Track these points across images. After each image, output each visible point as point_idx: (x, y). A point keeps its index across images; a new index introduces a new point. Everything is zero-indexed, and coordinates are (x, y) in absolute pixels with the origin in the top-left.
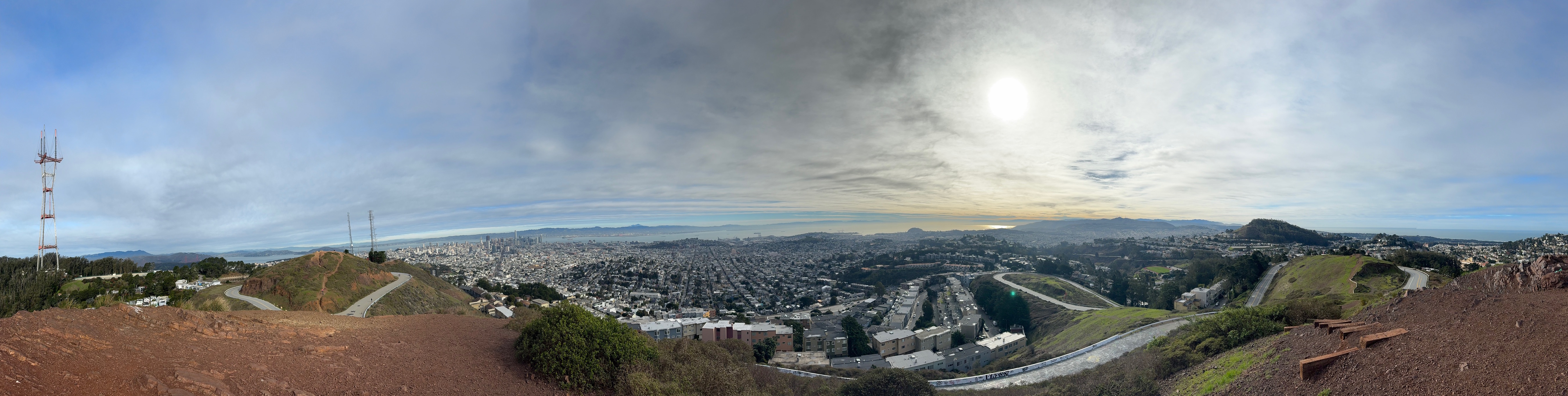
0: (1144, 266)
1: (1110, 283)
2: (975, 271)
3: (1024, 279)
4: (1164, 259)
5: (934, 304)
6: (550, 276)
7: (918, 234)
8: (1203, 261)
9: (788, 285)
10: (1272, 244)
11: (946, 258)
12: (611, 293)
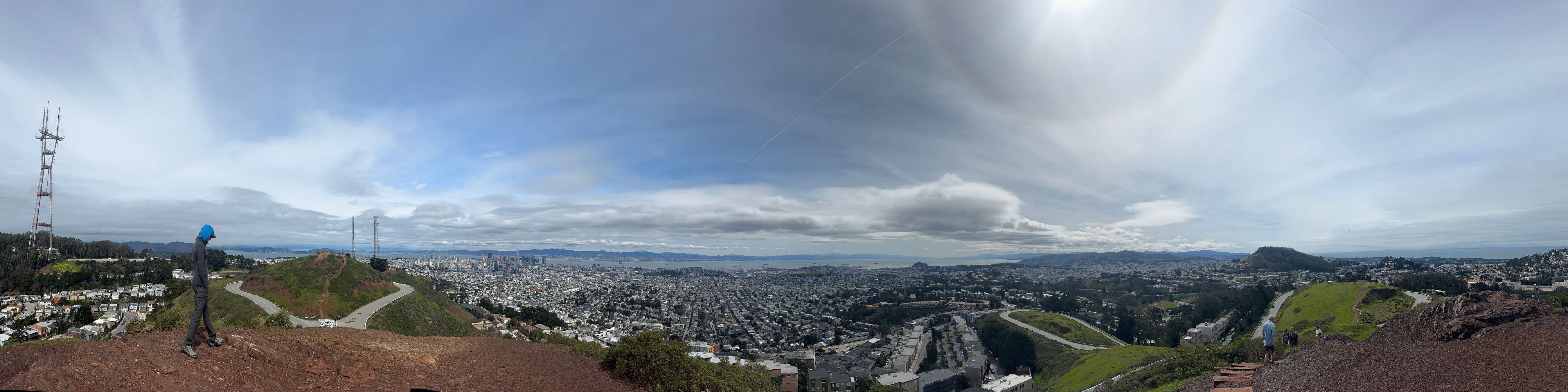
0: (1151, 302)
1: (1116, 320)
2: (981, 310)
3: (1030, 317)
4: (1170, 293)
5: (938, 344)
6: (552, 301)
7: (923, 269)
8: (1209, 294)
9: (792, 322)
10: (1279, 273)
11: (952, 295)
12: (611, 322)
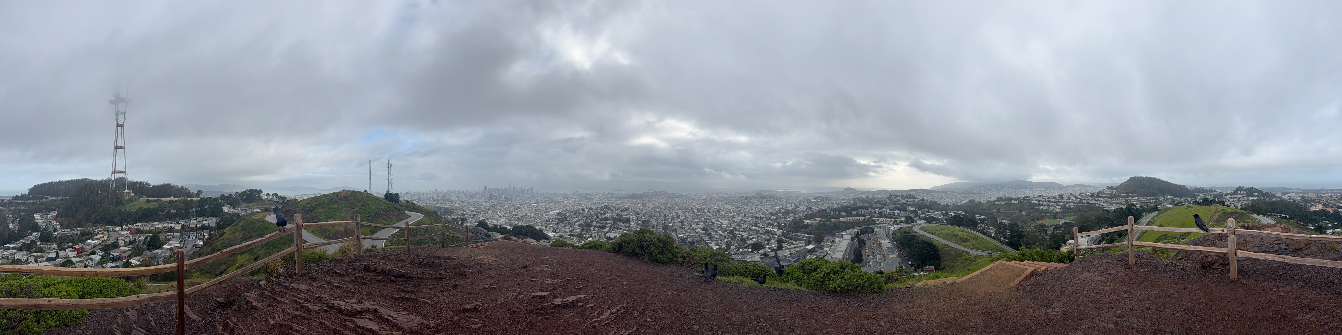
0: (1038, 220)
1: (1008, 234)
2: (898, 224)
3: (937, 231)
4: (1055, 214)
5: (863, 249)
6: (538, 221)
7: (852, 193)
8: (1086, 214)
9: (741, 233)
10: (1148, 198)
11: (875, 213)
12: (589, 234)
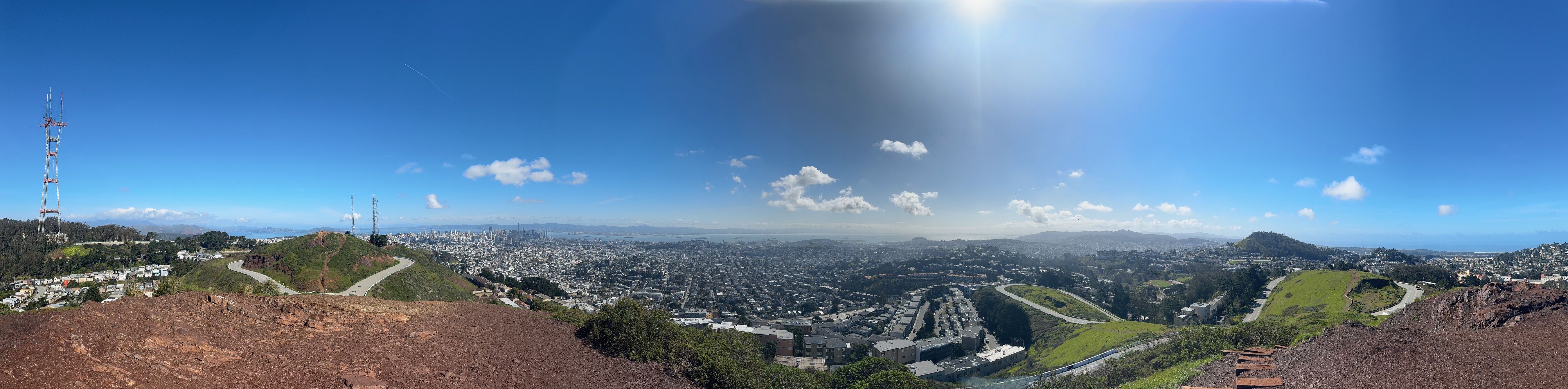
0: (1146, 280)
1: (1111, 296)
2: (978, 282)
3: (1026, 291)
4: (1165, 273)
5: (936, 314)
6: (553, 272)
7: (922, 243)
8: (1203, 275)
9: (791, 291)
10: (1272, 259)
11: (950, 268)
12: (612, 291)
